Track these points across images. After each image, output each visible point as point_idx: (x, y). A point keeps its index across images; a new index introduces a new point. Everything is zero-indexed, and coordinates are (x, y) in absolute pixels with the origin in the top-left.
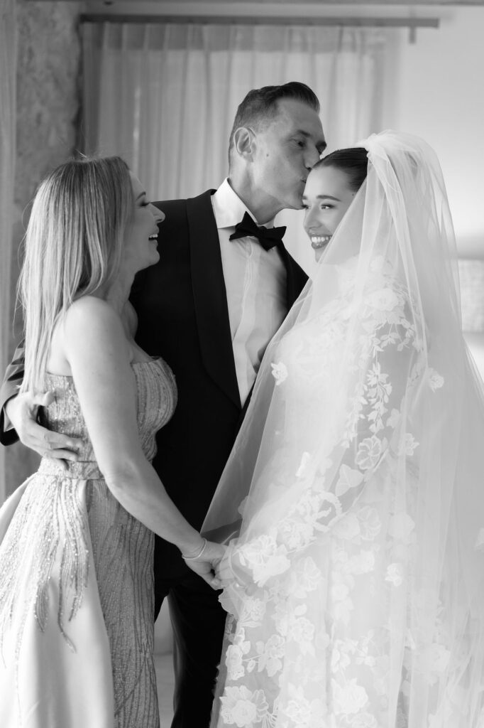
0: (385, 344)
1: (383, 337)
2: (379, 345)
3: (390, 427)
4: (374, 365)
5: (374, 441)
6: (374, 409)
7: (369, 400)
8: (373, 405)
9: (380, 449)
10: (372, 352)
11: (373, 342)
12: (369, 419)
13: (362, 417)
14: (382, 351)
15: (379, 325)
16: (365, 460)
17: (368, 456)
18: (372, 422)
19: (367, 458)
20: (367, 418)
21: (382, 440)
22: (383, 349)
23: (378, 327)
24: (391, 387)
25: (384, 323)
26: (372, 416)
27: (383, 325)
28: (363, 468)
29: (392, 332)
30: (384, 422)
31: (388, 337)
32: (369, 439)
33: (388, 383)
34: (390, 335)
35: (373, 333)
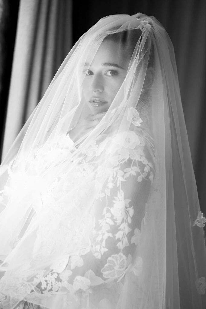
0: (127, 175)
1: (127, 170)
2: (123, 176)
3: (134, 244)
4: (118, 192)
5: (121, 257)
6: (120, 230)
7: (116, 222)
8: (119, 226)
9: (125, 264)
10: (117, 181)
11: (117, 173)
12: (117, 238)
13: (111, 235)
14: (125, 181)
15: (123, 160)
16: (110, 272)
17: (113, 269)
18: (119, 240)
19: (113, 271)
20: (115, 237)
21: (127, 256)
22: (126, 179)
23: (122, 161)
24: (133, 210)
25: (127, 158)
26: (119, 235)
27: (126, 160)
28: (106, 277)
29: (134, 165)
30: (129, 240)
31: (130, 169)
32: (116, 255)
33: (130, 207)
34: (132, 168)
35: (118, 166)
